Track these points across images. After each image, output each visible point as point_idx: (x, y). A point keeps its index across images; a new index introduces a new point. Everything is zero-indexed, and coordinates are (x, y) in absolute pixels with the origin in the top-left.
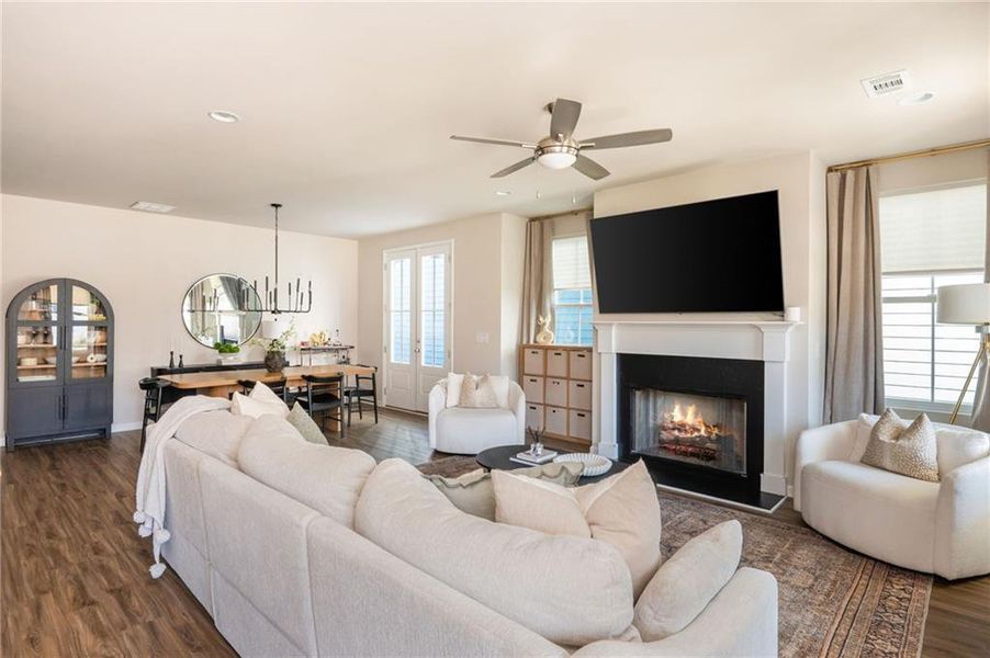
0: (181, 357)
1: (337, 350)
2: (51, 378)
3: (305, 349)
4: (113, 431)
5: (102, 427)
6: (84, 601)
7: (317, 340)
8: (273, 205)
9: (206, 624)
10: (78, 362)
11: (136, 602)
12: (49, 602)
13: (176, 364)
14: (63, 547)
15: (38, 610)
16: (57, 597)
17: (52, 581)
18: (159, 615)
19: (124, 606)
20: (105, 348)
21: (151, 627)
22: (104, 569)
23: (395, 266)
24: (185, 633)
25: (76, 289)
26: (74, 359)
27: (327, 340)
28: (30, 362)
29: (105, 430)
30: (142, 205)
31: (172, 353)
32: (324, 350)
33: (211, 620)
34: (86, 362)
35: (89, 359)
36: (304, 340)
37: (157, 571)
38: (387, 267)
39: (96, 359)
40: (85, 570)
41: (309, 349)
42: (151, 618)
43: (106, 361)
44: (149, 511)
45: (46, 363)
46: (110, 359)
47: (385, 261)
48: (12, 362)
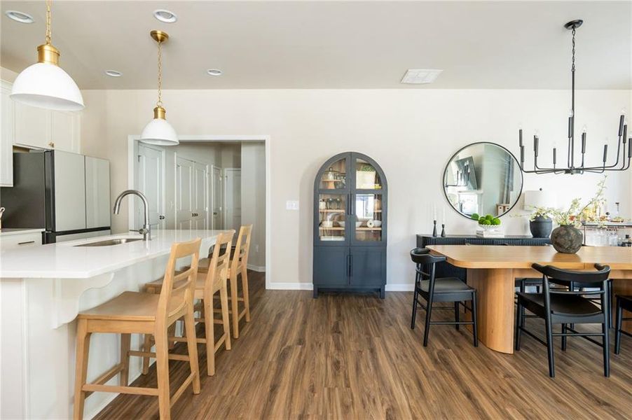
0: (443, 226)
2: (341, 239)
4: (386, 290)
5: (379, 288)
10: (360, 227)
13: (439, 233)
20: (381, 216)
26: (358, 224)
27: (603, 214)
28: (328, 225)
29: (380, 290)
31: (435, 222)
34: (367, 227)
35: (368, 224)
39: (373, 224)
43: (381, 226)
45: (339, 226)
46: (384, 225)
48: (317, 224)
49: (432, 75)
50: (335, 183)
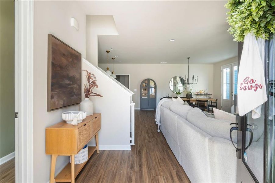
1: (207, 95)
2: (147, 98)
3: (197, 94)
5: (154, 108)
6: (147, 133)
7: (201, 92)
8: (188, 58)
9: (165, 141)
11: (155, 135)
12: (143, 132)
13: (168, 96)
14: (146, 125)
15: (141, 132)
16: (144, 131)
17: (144, 129)
18: (158, 138)
19: (153, 135)
20: (155, 92)
21: (157, 139)
22: (151, 130)
23: (225, 70)
24: (162, 142)
25: (150, 81)
26: (150, 94)
27: (204, 92)
28: (143, 94)
30: (161, 63)
31: (167, 94)
32: (203, 95)
33: (166, 141)
34: (152, 95)
36: (198, 92)
37: (159, 131)
38: (222, 71)
40: (148, 129)
41: (199, 94)
42: (157, 138)
43: (155, 95)
44: (157, 119)
45: (146, 95)
47: (221, 69)
48: (141, 94)
49: (166, 63)
50: (145, 85)
